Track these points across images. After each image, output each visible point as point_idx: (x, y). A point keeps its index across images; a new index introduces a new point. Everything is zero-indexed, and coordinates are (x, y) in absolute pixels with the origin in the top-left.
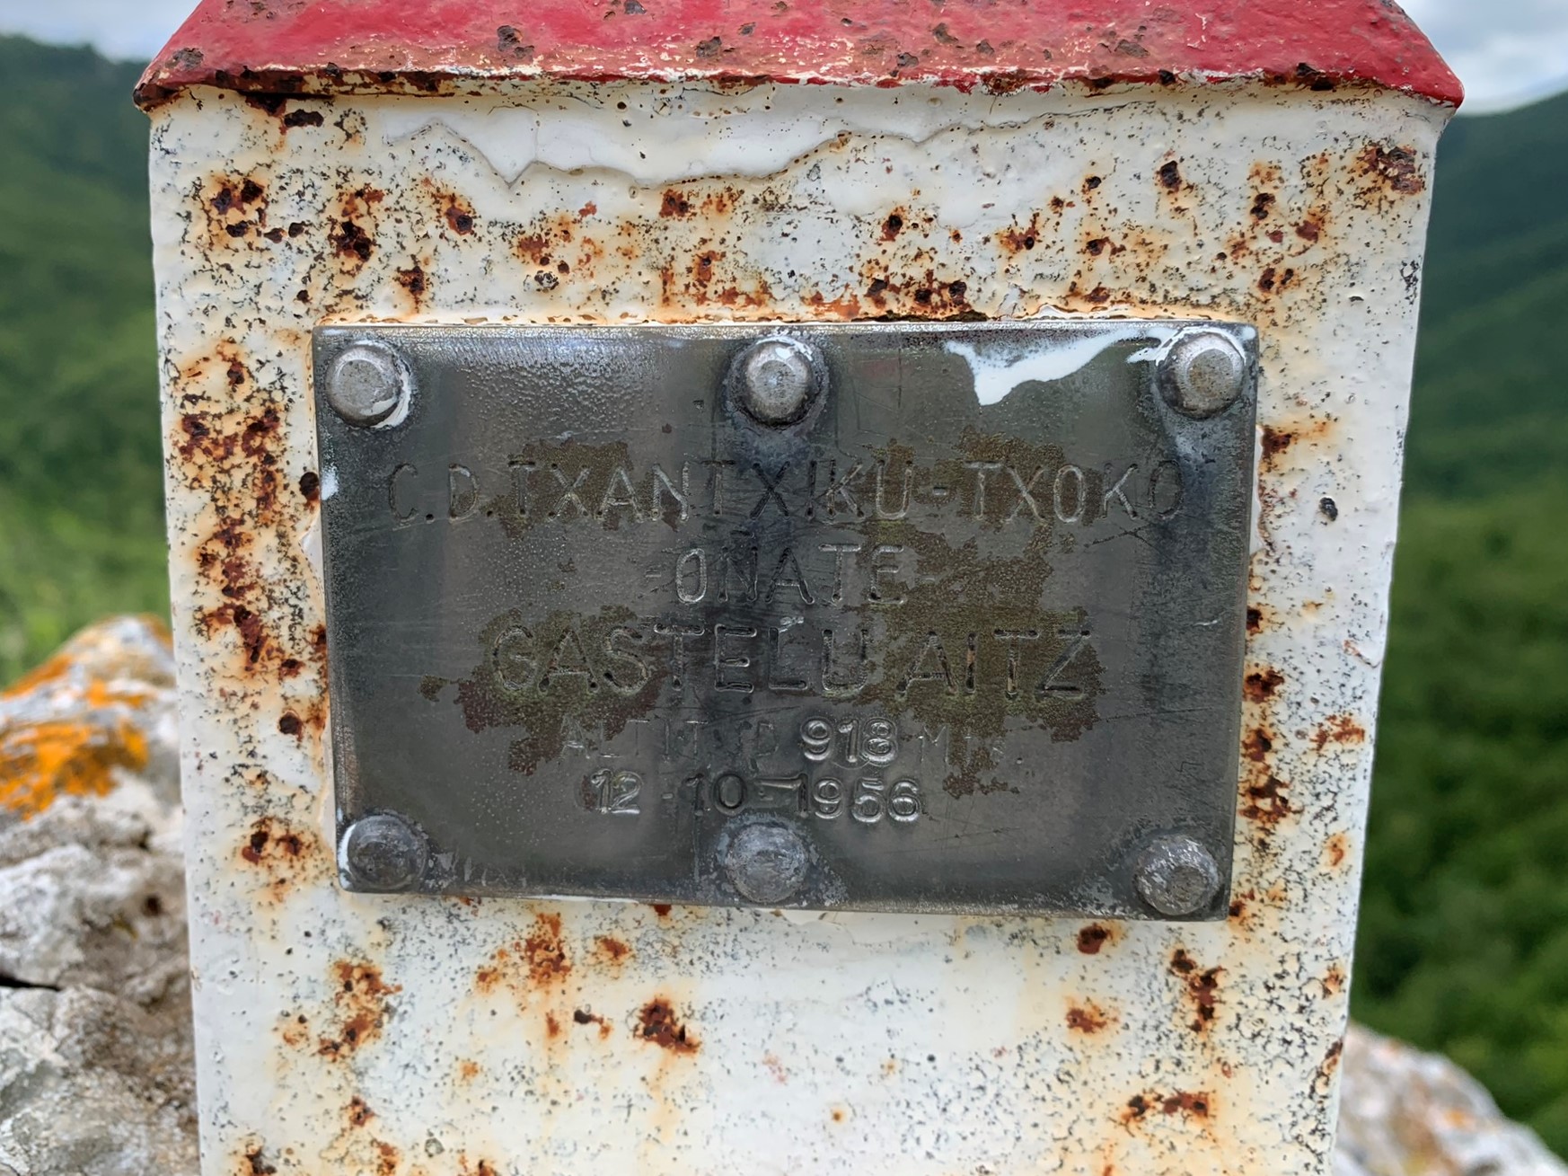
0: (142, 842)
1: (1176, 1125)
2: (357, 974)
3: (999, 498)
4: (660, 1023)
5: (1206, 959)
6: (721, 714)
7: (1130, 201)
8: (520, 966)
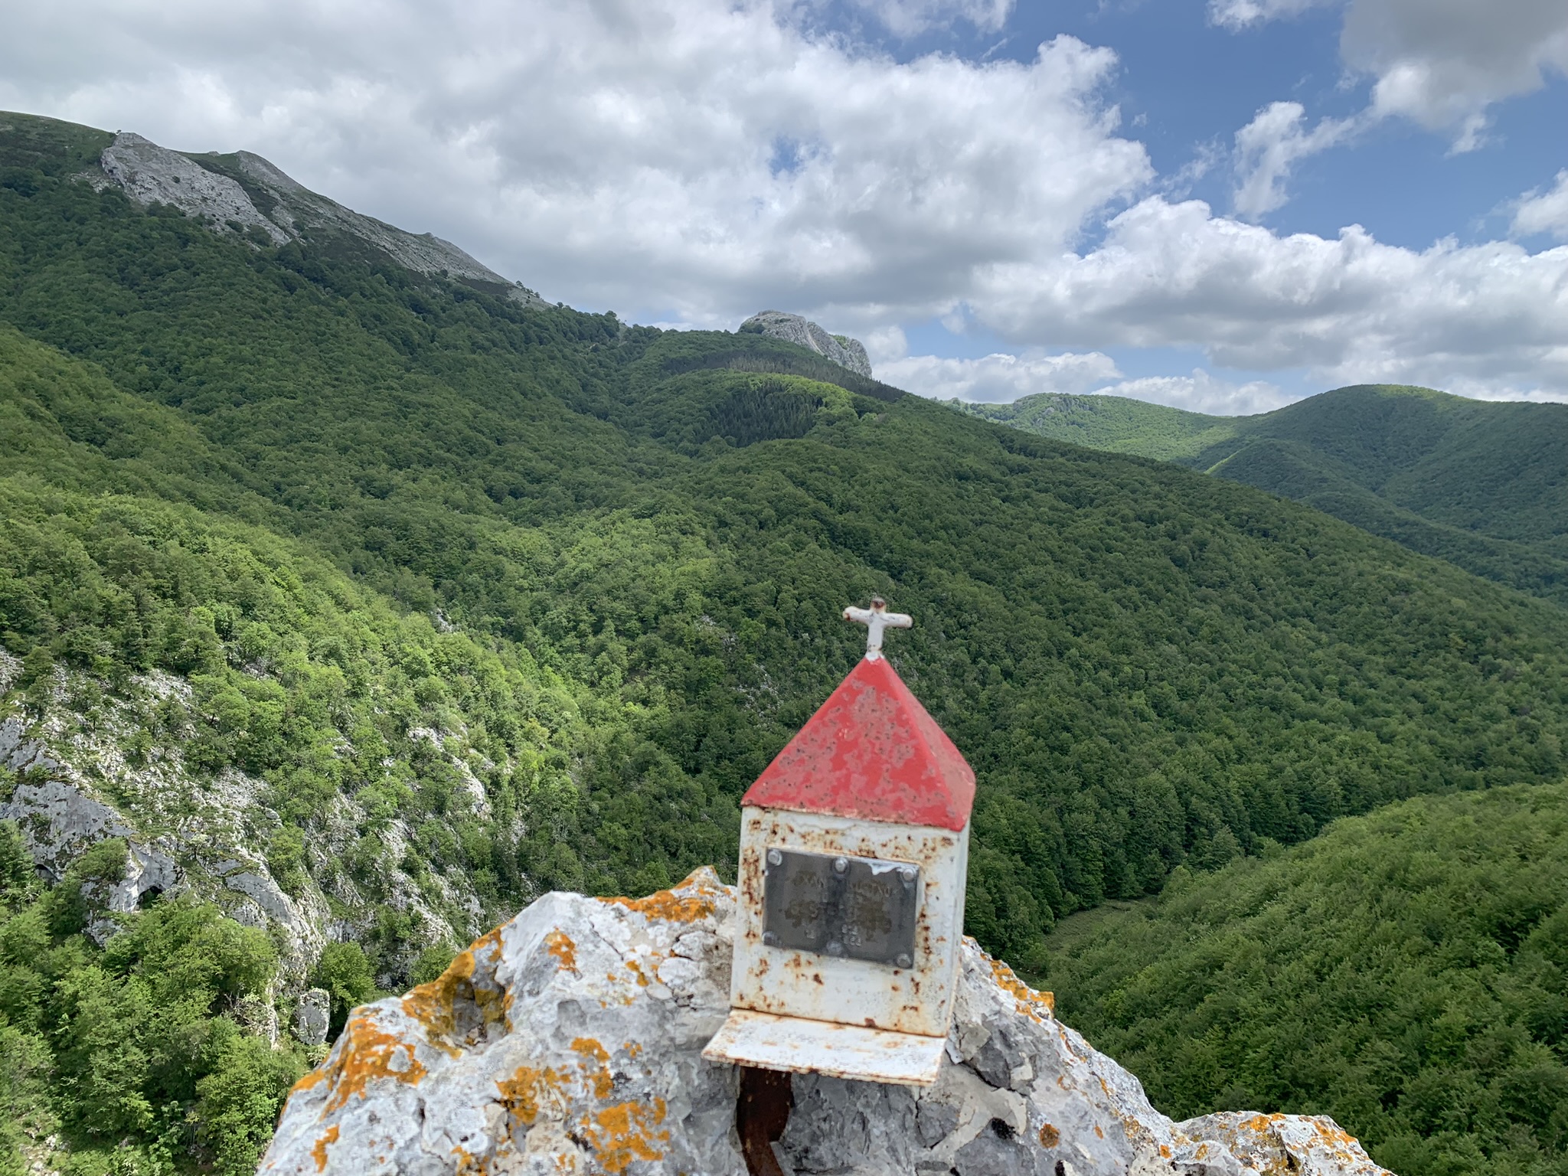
0: (714, 932)
1: (912, 1012)
2: (763, 962)
3: (876, 890)
4: (817, 978)
5: (917, 980)
6: (829, 922)
7: (903, 841)
8: (792, 964)
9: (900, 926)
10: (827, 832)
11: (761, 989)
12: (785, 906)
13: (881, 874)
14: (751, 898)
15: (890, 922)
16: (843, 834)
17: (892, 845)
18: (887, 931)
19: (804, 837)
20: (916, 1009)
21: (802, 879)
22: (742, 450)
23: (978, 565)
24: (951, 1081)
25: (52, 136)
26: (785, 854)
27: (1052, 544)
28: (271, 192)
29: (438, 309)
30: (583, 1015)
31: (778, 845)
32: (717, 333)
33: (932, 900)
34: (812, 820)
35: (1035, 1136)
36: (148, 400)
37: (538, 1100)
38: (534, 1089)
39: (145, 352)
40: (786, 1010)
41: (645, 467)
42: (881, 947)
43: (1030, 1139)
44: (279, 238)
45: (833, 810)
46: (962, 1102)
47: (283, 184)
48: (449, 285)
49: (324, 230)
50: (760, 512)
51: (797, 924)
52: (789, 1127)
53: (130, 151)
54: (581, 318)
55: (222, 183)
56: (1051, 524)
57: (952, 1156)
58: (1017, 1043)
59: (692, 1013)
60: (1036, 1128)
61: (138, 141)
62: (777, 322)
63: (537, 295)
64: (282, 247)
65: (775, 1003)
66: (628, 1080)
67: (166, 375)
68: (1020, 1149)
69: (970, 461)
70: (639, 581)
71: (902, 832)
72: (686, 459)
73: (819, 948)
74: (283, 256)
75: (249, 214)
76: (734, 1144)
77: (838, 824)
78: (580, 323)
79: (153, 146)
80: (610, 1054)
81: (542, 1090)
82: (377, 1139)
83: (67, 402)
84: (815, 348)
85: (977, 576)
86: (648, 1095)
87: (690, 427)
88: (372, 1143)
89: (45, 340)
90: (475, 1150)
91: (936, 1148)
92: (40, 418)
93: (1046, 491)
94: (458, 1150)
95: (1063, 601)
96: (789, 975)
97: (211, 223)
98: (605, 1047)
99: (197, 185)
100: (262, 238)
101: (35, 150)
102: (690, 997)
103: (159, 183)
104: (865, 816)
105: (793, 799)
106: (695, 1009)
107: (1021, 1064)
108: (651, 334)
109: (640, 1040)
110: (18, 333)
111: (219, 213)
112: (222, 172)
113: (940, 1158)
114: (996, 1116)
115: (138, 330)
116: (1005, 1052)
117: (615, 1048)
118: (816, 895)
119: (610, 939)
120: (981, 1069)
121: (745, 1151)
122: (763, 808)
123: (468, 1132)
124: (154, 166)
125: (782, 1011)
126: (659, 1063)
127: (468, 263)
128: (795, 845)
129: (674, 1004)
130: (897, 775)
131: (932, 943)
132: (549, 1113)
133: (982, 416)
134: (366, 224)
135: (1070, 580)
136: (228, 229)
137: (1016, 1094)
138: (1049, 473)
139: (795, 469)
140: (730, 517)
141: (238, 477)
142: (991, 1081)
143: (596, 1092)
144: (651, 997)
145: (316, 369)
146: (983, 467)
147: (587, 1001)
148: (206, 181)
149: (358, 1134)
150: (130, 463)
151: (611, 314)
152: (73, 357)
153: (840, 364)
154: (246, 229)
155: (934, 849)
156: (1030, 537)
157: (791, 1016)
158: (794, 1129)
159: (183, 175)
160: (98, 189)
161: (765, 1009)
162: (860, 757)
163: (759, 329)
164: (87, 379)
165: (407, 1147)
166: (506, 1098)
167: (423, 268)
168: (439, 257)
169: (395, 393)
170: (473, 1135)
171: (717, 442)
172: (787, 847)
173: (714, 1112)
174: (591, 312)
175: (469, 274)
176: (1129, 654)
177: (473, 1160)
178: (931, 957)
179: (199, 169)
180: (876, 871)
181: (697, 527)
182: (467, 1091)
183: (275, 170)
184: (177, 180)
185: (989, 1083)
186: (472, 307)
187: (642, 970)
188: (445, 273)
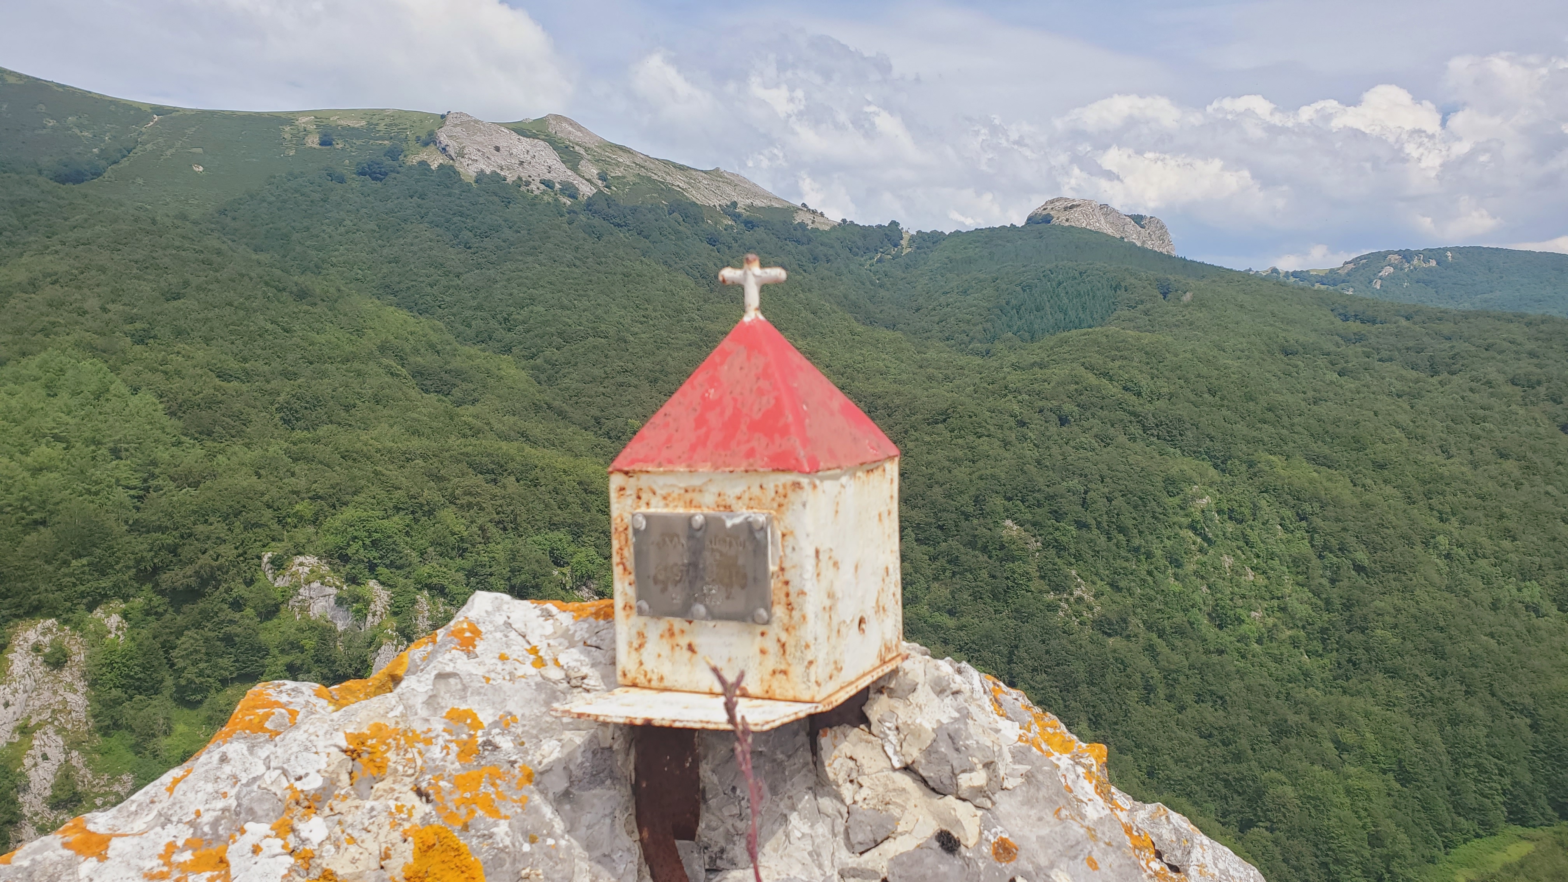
1: (781, 677)
2: (641, 635)
3: (730, 544)
4: (690, 648)
5: (783, 640)
6: (691, 583)
7: (756, 491)
8: (667, 634)
9: (755, 579)
10: (686, 491)
11: (641, 664)
12: (652, 572)
13: (734, 526)
14: (625, 569)
15: (745, 576)
16: (700, 491)
17: (746, 496)
18: (743, 587)
19: (665, 498)
20: (784, 672)
21: (664, 540)
22: (1036, 345)
23: (1317, 447)
24: (891, 787)
25: (396, 125)
26: (647, 517)
27: (1404, 418)
28: (577, 148)
29: (730, 240)
30: (465, 688)
31: (643, 509)
32: (1003, 227)
33: (788, 551)
34: (670, 480)
35: (986, 849)
36: (484, 350)
37: (391, 755)
38: (388, 745)
39: (479, 308)
40: (666, 683)
41: (936, 372)
42: (738, 604)
43: (979, 851)
44: (586, 190)
45: (689, 466)
46: (904, 808)
47: (587, 139)
48: (739, 215)
49: (624, 177)
50: (1059, 408)
51: (664, 590)
52: (702, 825)
53: (459, 129)
54: (866, 232)
55: (535, 146)
56: (1399, 396)
57: (885, 864)
58: (967, 747)
59: (585, 694)
60: (987, 840)
61: (465, 119)
62: (1066, 209)
63: (822, 215)
64: (589, 198)
65: (655, 677)
66: (496, 748)
67: (497, 326)
68: (968, 862)
69: (1295, 335)
70: (937, 489)
71: (754, 481)
72: (978, 361)
73: (685, 612)
74: (590, 205)
75: (561, 173)
76: (630, 833)
77: (695, 481)
78: (865, 237)
79: (476, 122)
80: (485, 724)
81: (398, 747)
82: (224, 776)
83: (419, 359)
84: (1110, 231)
85: (1315, 460)
86: (512, 763)
87: (980, 327)
88: (217, 779)
89: (398, 305)
90: (306, 788)
91: (866, 856)
92: (398, 375)
93: (1391, 360)
94: (291, 787)
95: (1424, 482)
96: (664, 647)
97: (528, 184)
98: (481, 717)
99: (514, 151)
100: (570, 191)
101: (383, 139)
102: (583, 678)
103: (484, 154)
104: (717, 468)
105: (653, 461)
106: (588, 691)
107: (972, 770)
108: (935, 238)
109: (518, 713)
110: (377, 301)
111: (534, 174)
112: (534, 136)
113: (870, 866)
114: (944, 828)
115: (473, 288)
116: (953, 756)
117: (491, 720)
118: (678, 556)
119: (523, 629)
120: (924, 774)
121: (641, 840)
122: (626, 473)
123: (302, 772)
124: (479, 139)
125: (662, 685)
126: (537, 737)
127: (754, 191)
128: (658, 508)
129: (565, 685)
130: (754, 427)
131: (792, 598)
132: (400, 768)
133: (1306, 284)
134: (661, 166)
135: (1428, 459)
136: (542, 187)
137: (968, 804)
138: (1392, 340)
139: (1096, 359)
140: (1026, 414)
141: (562, 414)
142: (936, 790)
143: (459, 756)
144: (542, 676)
145: (625, 308)
146: (1312, 338)
147: (470, 675)
148: (522, 146)
149: (207, 771)
150: (472, 409)
151: (894, 224)
152: (422, 319)
153: (1139, 244)
154: (558, 186)
155: (785, 496)
156: (1376, 414)
157: (670, 690)
158: (708, 827)
159: (502, 144)
160: (434, 166)
161: (646, 684)
162: (722, 413)
163: (1047, 219)
164: (434, 338)
165: (248, 784)
166: (351, 747)
167: (715, 202)
168: (728, 189)
169: (695, 324)
170: (307, 775)
171: (1009, 340)
172: (652, 510)
173: (598, 791)
174: (874, 224)
175: (758, 203)
176: (1514, 539)
177: (302, 796)
178: (794, 613)
179: (515, 136)
180: (729, 524)
181: (992, 429)
182: (313, 737)
183: (579, 128)
184: (497, 149)
185: (933, 790)
186: (760, 233)
187: (541, 654)
188: (735, 204)
